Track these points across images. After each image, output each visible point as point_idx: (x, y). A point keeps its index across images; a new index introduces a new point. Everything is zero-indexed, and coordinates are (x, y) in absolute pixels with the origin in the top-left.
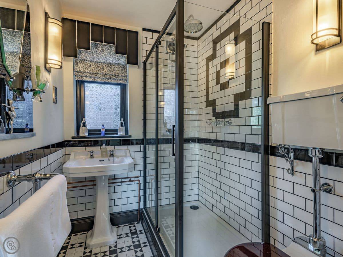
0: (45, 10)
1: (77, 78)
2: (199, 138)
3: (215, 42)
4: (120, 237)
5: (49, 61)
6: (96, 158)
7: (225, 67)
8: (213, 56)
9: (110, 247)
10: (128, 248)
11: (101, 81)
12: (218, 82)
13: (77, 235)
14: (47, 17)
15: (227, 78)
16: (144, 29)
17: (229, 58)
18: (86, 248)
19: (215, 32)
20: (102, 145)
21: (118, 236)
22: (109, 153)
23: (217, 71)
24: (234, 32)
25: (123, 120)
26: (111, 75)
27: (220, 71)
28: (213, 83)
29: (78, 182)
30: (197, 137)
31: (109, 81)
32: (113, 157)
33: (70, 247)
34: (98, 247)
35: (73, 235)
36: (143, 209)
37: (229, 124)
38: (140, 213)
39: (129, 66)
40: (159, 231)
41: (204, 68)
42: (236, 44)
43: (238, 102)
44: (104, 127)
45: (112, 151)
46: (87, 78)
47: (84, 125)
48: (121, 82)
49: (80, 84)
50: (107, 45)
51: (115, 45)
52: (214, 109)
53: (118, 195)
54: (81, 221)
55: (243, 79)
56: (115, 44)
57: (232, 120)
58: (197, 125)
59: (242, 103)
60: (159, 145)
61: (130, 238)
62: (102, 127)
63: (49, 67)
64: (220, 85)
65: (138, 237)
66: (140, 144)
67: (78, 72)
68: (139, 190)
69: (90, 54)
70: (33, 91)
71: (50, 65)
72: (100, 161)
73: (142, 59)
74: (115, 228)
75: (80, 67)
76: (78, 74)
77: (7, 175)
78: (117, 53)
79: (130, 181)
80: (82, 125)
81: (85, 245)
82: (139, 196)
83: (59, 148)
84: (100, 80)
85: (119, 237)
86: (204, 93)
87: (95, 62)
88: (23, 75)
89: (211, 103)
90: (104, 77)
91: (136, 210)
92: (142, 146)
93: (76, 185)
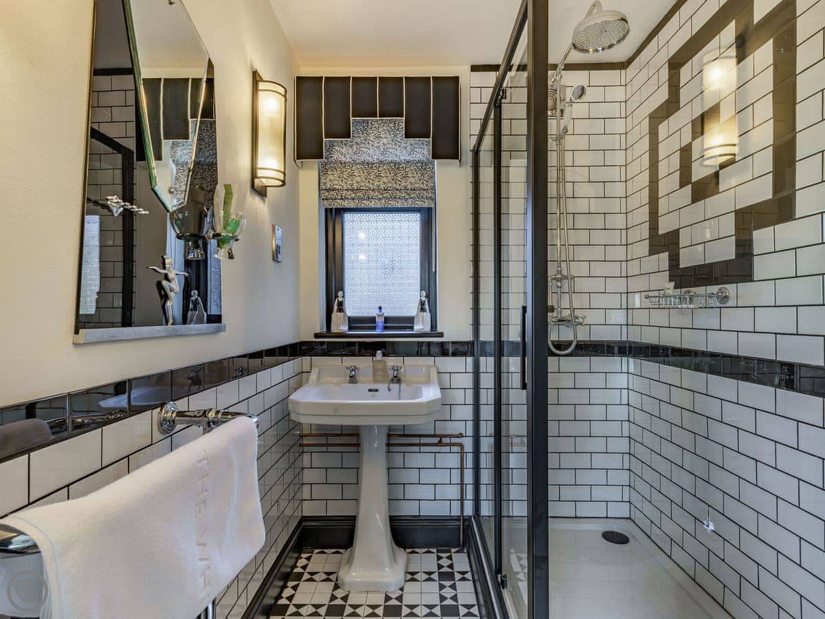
0: (252, 67)
1: (327, 204)
2: (629, 342)
3: (675, 64)
4: (412, 576)
5: (260, 173)
6: (364, 382)
7: (702, 133)
8: (671, 105)
9: (388, 598)
10: (427, 611)
11: (376, 206)
12: (685, 180)
13: (325, 553)
14: (256, 81)
15: (713, 164)
16: (475, 68)
17: (719, 104)
18: (336, 587)
19: (675, 37)
20: (374, 355)
21: (408, 574)
22: (391, 374)
23: (682, 146)
24: (734, 21)
25: (425, 294)
26: (397, 190)
27: (690, 145)
28: (669, 182)
29: (326, 435)
30: (624, 339)
31: (393, 204)
32: (398, 383)
33: (306, 576)
34: (362, 592)
35: (316, 551)
36: (473, 519)
37: (720, 302)
38: (463, 528)
39: (438, 164)
40: (503, 584)
41: (645, 144)
42: (741, 58)
43: (751, 235)
44: (383, 311)
45: (396, 368)
46: (347, 201)
47: (341, 308)
48: (420, 204)
49: (333, 216)
50: (389, 120)
51: (404, 118)
52: (674, 260)
53: (412, 476)
54: (332, 524)
55: (765, 162)
56: (402, 117)
57: (731, 289)
58: (624, 306)
59: (762, 238)
60: (504, 359)
61: (435, 585)
62: (377, 311)
63: (260, 184)
64: (690, 185)
65: (453, 587)
66: (465, 354)
67: (328, 190)
68: (462, 469)
69: (351, 146)
70: (218, 238)
71: (264, 180)
72: (370, 390)
73: (467, 142)
74: (402, 555)
75: (332, 179)
76: (327, 194)
77: (159, 409)
78: (408, 136)
79: (440, 444)
80: (336, 307)
81: (337, 580)
82: (462, 484)
83: (286, 358)
84: (373, 203)
85: (409, 577)
86: (644, 214)
87: (363, 163)
88: (200, 205)
89: (664, 243)
90: (381, 196)
91: (456, 518)
92: (470, 360)
93: (323, 440)
